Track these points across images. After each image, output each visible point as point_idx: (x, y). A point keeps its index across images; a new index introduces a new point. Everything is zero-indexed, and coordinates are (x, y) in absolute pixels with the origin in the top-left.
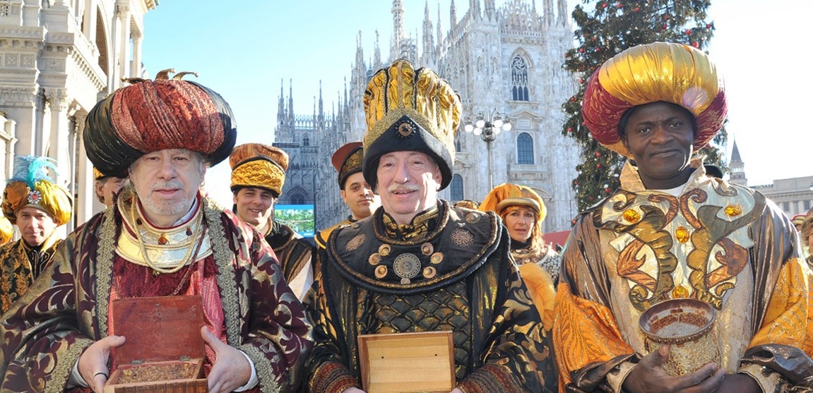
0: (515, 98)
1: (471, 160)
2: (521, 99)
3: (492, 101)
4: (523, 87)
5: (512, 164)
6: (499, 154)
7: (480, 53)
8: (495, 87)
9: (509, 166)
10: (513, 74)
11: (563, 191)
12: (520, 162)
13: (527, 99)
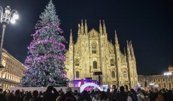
0: (93, 53)
1: (81, 68)
2: (94, 53)
3: (86, 54)
4: (95, 50)
5: (91, 69)
6: (88, 66)
7: (83, 43)
8: (87, 50)
9: (90, 69)
10: (93, 47)
11: (104, 75)
12: (94, 68)
13: (96, 53)
